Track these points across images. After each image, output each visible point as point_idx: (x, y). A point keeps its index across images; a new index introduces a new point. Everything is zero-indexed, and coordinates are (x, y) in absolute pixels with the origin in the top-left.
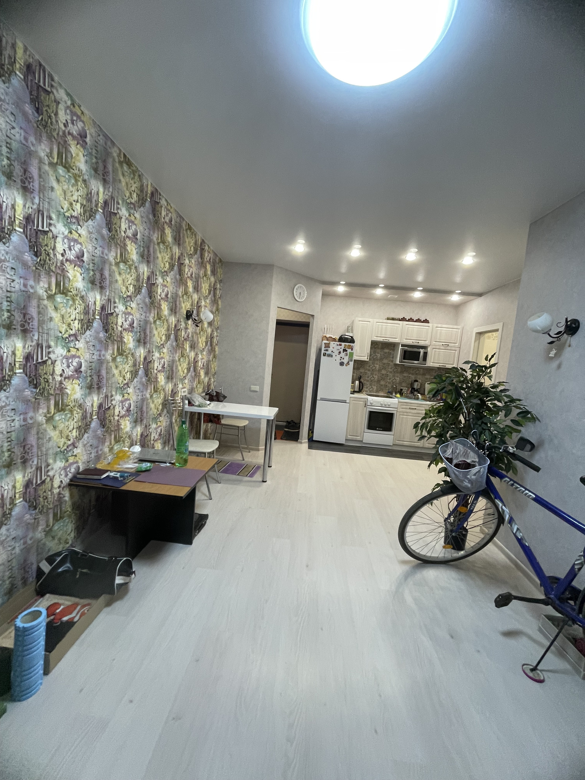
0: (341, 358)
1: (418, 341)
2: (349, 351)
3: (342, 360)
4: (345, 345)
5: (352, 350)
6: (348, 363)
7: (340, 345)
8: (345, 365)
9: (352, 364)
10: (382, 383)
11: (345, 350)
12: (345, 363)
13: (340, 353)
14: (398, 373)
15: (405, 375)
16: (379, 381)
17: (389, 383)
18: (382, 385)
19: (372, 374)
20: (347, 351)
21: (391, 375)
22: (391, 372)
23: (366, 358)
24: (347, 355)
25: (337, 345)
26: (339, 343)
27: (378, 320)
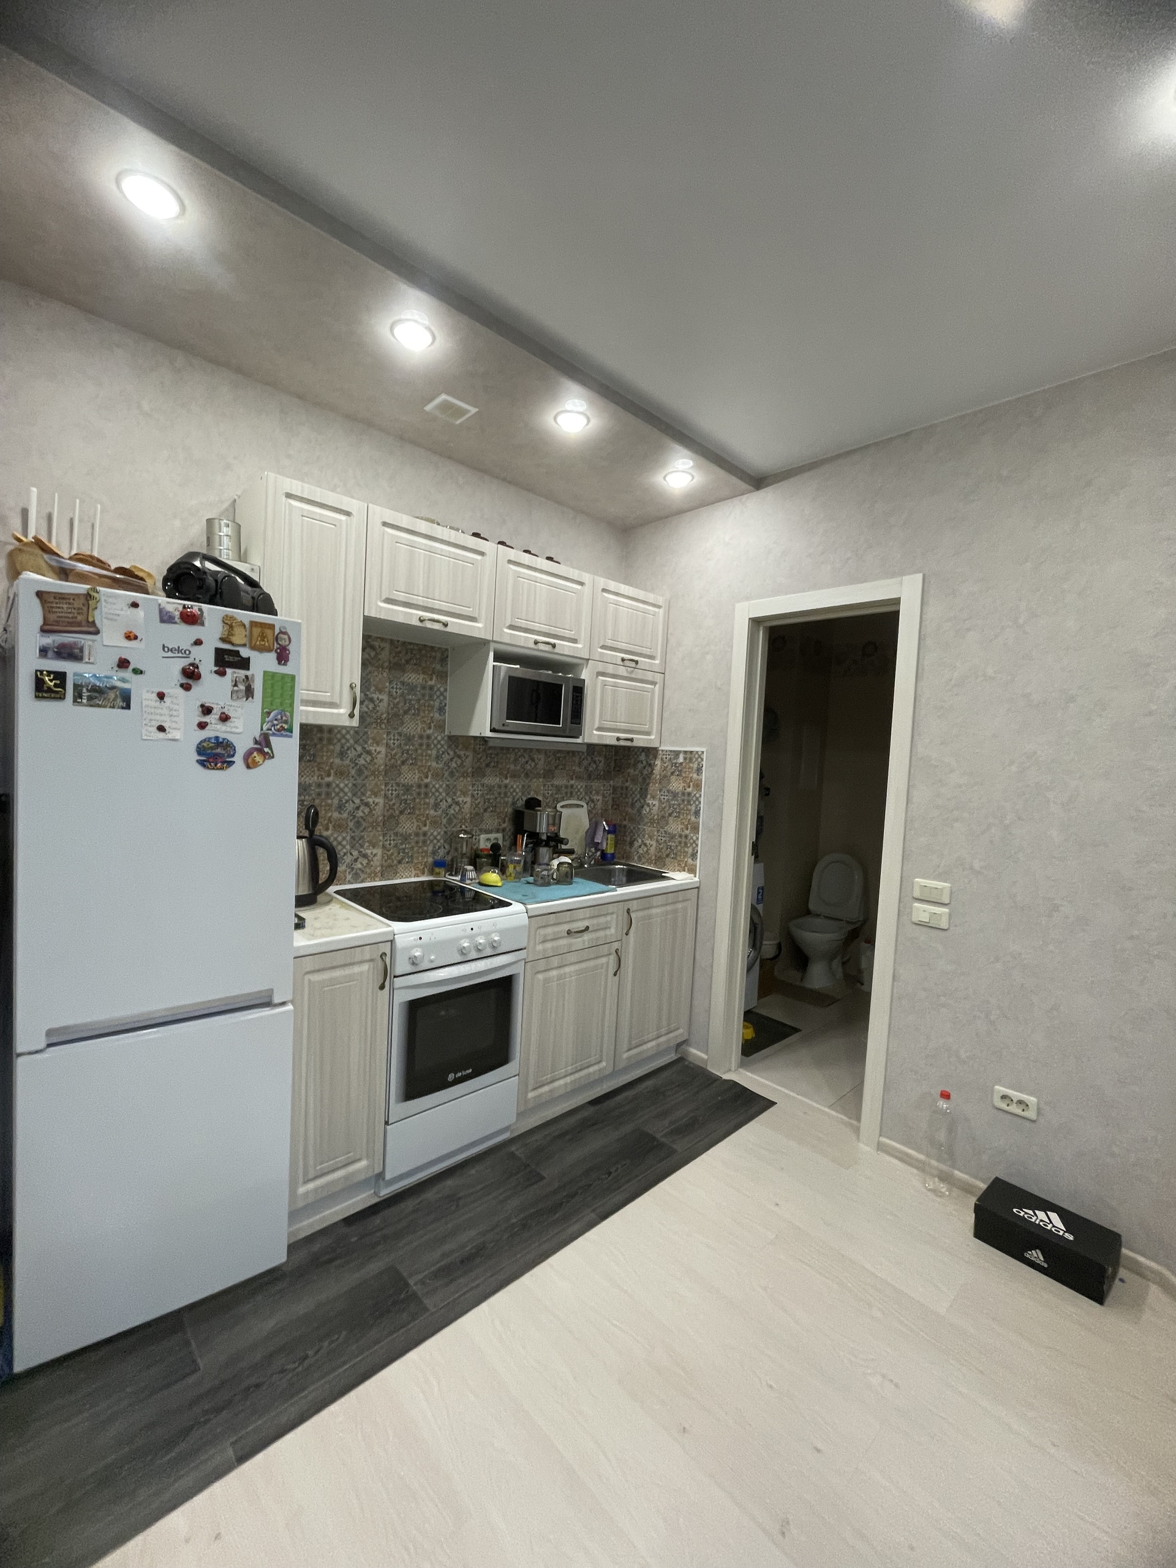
0: (207, 710)
1: (552, 641)
2: (262, 663)
3: (216, 729)
4: (229, 623)
5: (283, 657)
6: (262, 747)
7: (190, 619)
8: (238, 758)
9: (287, 748)
10: (408, 826)
11: (227, 660)
12: (243, 744)
13: (191, 675)
14: (465, 775)
15: (492, 780)
16: (390, 820)
17: (435, 823)
18: (406, 838)
19: (358, 790)
20: (245, 664)
21: (440, 786)
22: (437, 776)
23: (344, 711)
24: (249, 692)
25: (165, 618)
26: (174, 605)
27: (390, 516)
